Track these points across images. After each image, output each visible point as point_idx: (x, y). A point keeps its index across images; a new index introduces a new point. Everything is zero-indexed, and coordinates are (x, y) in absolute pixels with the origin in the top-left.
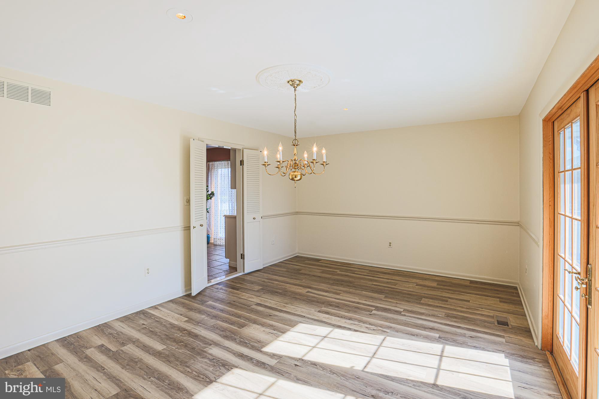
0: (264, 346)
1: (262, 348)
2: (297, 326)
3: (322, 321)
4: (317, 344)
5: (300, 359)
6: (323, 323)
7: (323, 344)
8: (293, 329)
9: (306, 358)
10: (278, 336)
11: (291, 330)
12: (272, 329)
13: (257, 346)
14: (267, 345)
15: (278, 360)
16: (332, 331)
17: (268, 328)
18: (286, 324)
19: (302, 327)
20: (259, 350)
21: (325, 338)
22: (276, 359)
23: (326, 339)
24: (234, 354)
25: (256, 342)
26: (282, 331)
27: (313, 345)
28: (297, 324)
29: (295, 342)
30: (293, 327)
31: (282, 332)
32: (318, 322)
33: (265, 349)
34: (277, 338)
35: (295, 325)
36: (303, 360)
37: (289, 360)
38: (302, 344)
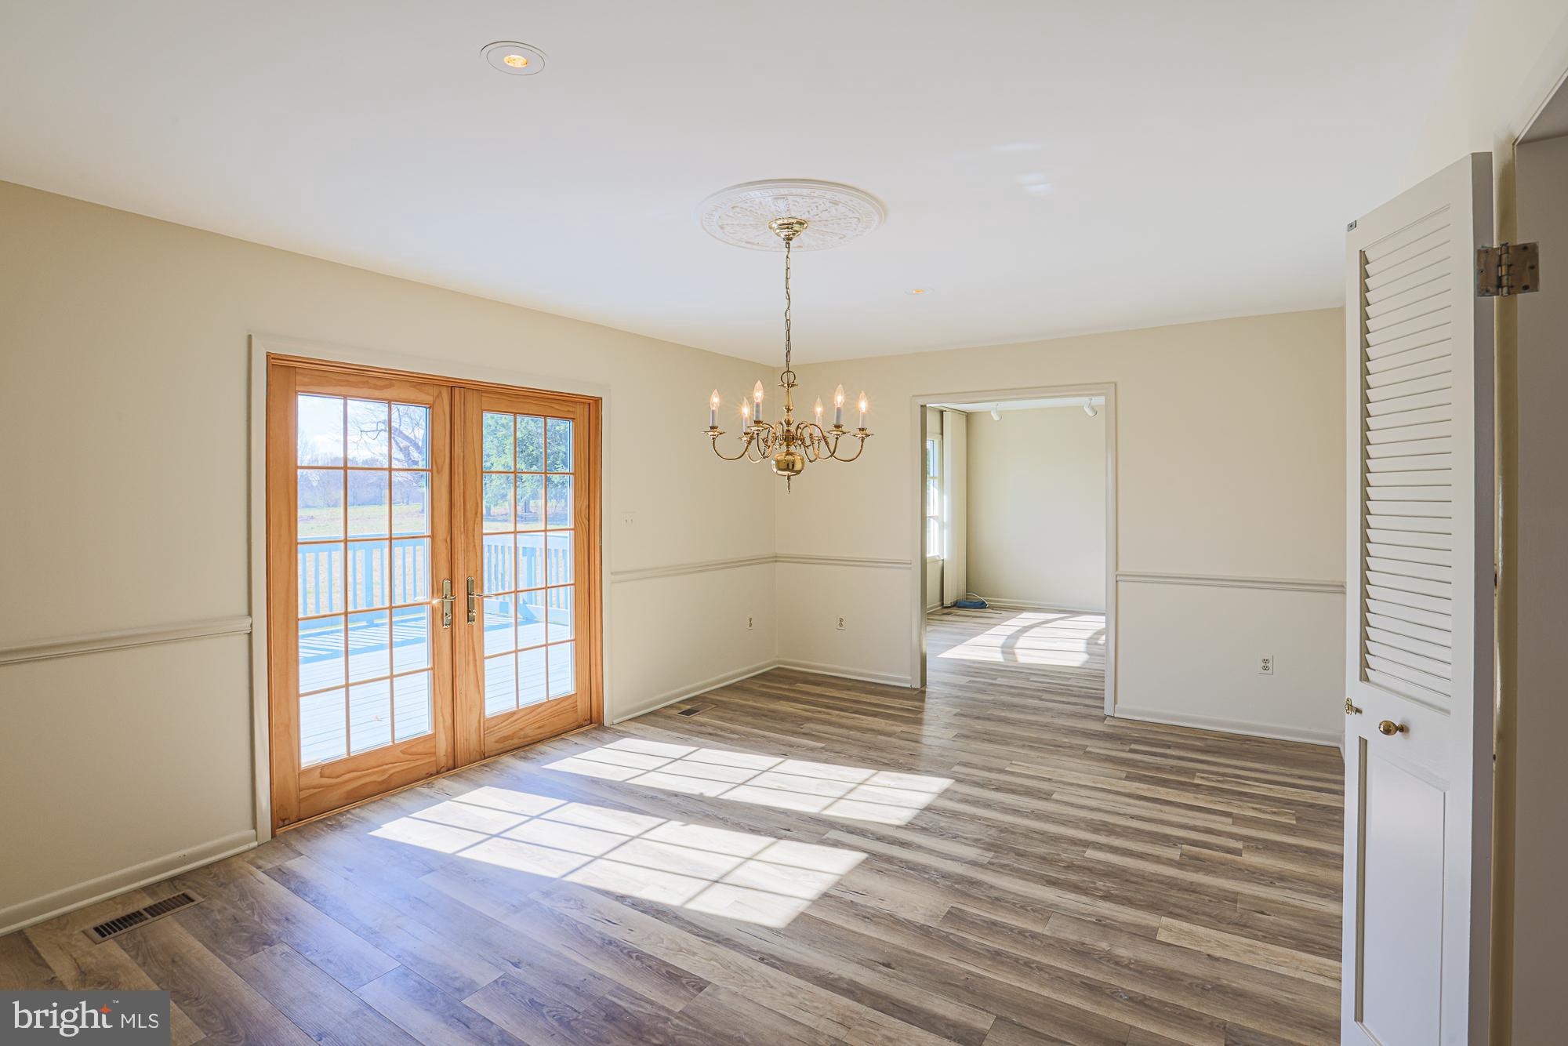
0: (865, 862)
1: (867, 859)
2: (788, 921)
3: (703, 937)
4: (741, 865)
5: (781, 839)
6: (706, 930)
7: (725, 864)
8: (802, 906)
9: (770, 840)
10: (838, 884)
11: (807, 904)
12: (862, 906)
13: (876, 863)
14: (859, 865)
15: (824, 837)
16: (690, 900)
17: (872, 908)
18: (823, 927)
19: (776, 914)
20: (874, 855)
21: (715, 879)
22: (828, 839)
23: (715, 877)
24: (920, 847)
25: (887, 870)
26: (831, 902)
27: (752, 864)
28: (789, 924)
29: (791, 870)
30: (803, 913)
31: (831, 896)
32: (718, 935)
33: (863, 856)
34: (841, 880)
35: (795, 921)
36: (775, 837)
37: (800, 836)
38: (775, 865)
